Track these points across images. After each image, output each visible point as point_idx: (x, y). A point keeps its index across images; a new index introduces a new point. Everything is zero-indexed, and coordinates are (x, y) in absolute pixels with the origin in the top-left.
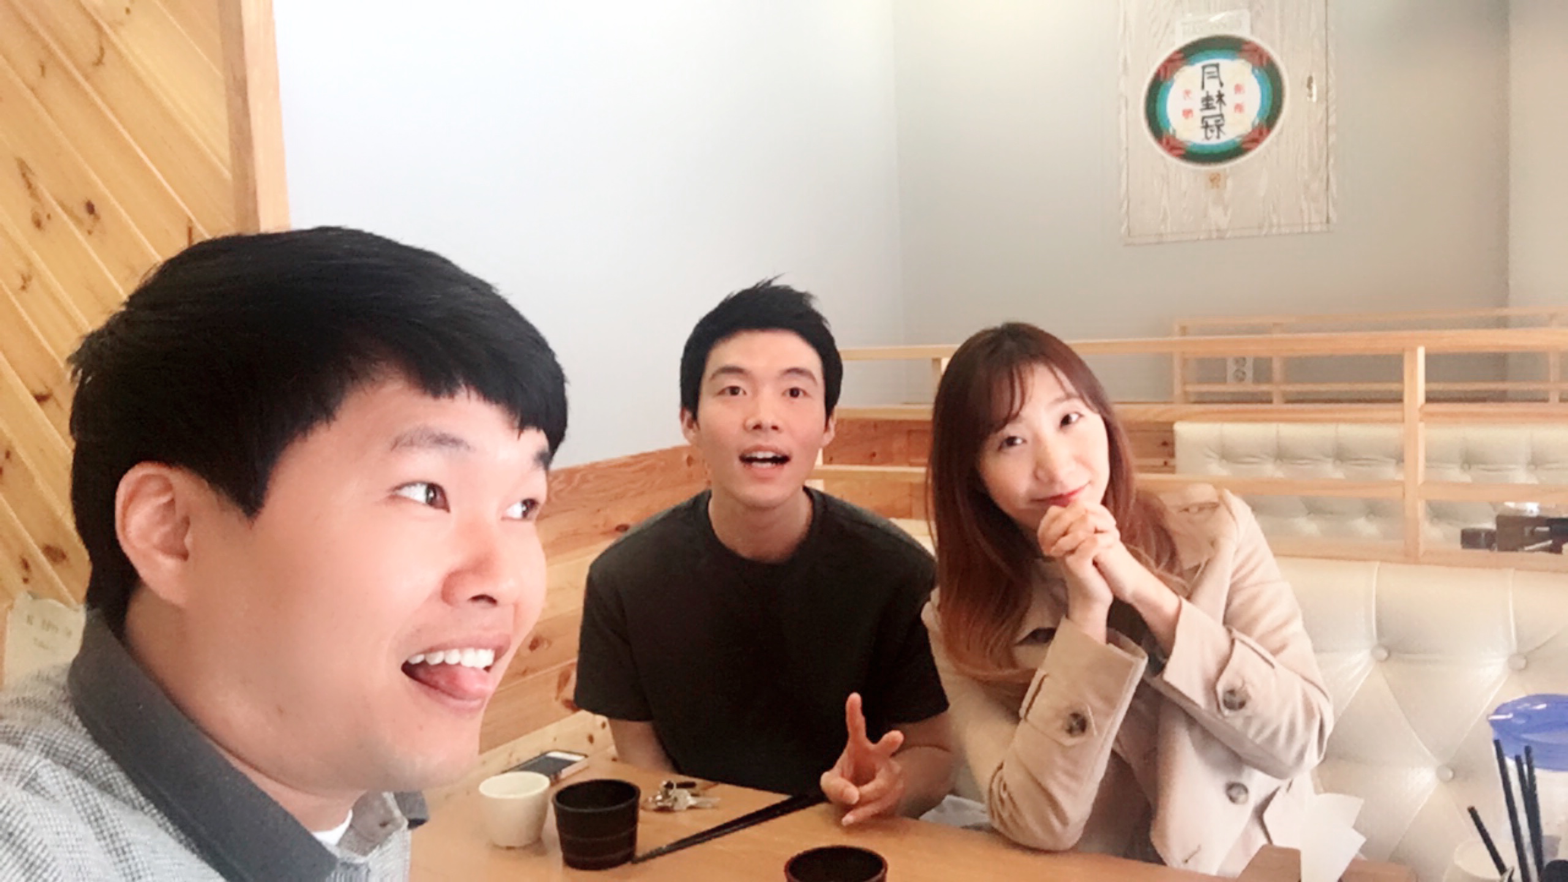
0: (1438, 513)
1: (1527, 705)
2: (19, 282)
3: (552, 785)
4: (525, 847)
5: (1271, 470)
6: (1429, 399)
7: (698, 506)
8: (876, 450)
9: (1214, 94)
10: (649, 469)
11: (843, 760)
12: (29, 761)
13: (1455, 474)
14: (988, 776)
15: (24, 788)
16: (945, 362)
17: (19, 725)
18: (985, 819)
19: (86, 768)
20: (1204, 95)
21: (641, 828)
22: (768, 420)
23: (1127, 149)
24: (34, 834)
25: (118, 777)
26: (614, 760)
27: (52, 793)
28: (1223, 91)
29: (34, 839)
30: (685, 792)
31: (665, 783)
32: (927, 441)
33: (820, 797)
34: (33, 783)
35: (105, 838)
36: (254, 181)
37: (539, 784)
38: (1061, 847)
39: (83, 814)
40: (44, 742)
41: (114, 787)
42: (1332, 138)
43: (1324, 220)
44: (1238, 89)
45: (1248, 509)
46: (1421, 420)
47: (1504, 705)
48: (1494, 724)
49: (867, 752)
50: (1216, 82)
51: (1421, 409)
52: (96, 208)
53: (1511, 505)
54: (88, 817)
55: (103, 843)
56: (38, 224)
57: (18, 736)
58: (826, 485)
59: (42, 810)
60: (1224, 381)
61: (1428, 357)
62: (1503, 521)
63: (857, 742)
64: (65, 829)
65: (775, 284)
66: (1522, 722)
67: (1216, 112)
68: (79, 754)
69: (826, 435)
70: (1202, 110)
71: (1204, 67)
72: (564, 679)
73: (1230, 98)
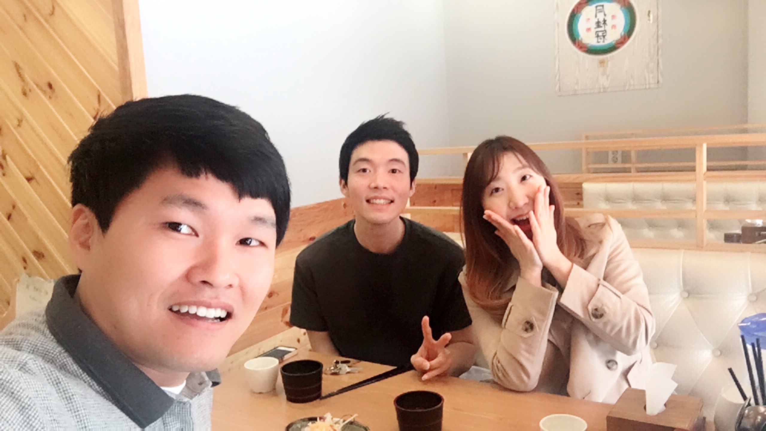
0: (713, 226)
1: (757, 318)
2: (16, 122)
3: (280, 363)
4: (267, 393)
5: (630, 206)
6: (709, 169)
7: (348, 228)
8: (436, 199)
9: (601, 20)
10: (326, 210)
11: (421, 349)
12: (22, 357)
13: (721, 206)
14: (492, 357)
15: (19, 370)
16: (470, 155)
17: (19, 338)
18: (491, 377)
19: (53, 357)
20: (596, 20)
21: (323, 382)
22: (381, 184)
23: (558, 48)
24: (24, 392)
25: (69, 361)
26: (310, 350)
27: (34, 372)
28: (606, 19)
29: (25, 395)
30: (345, 365)
31: (335, 361)
32: (460, 194)
33: (411, 367)
34: (24, 367)
35: (61, 392)
36: (129, 71)
37: (274, 363)
38: (528, 390)
39: (50, 381)
40: (32, 345)
41: (67, 365)
42: (661, 41)
43: (656, 81)
44: (613, 17)
45: (620, 225)
46: (705, 180)
47: (746, 318)
48: (742, 328)
49: (433, 344)
50: (602, 14)
51: (705, 174)
52: (53, 86)
53: (749, 221)
54: (53, 382)
55: (60, 395)
56: (25, 94)
57: (19, 343)
58: (411, 217)
59: (29, 380)
60: (607, 162)
61: (708, 150)
62: (744, 229)
63: (428, 340)
64: (40, 389)
65: (386, 117)
66: (754, 326)
67: (602, 29)
68: (49, 351)
69: (411, 191)
70: (595, 28)
71: (596, 7)
72: (285, 311)
73: (609, 22)
